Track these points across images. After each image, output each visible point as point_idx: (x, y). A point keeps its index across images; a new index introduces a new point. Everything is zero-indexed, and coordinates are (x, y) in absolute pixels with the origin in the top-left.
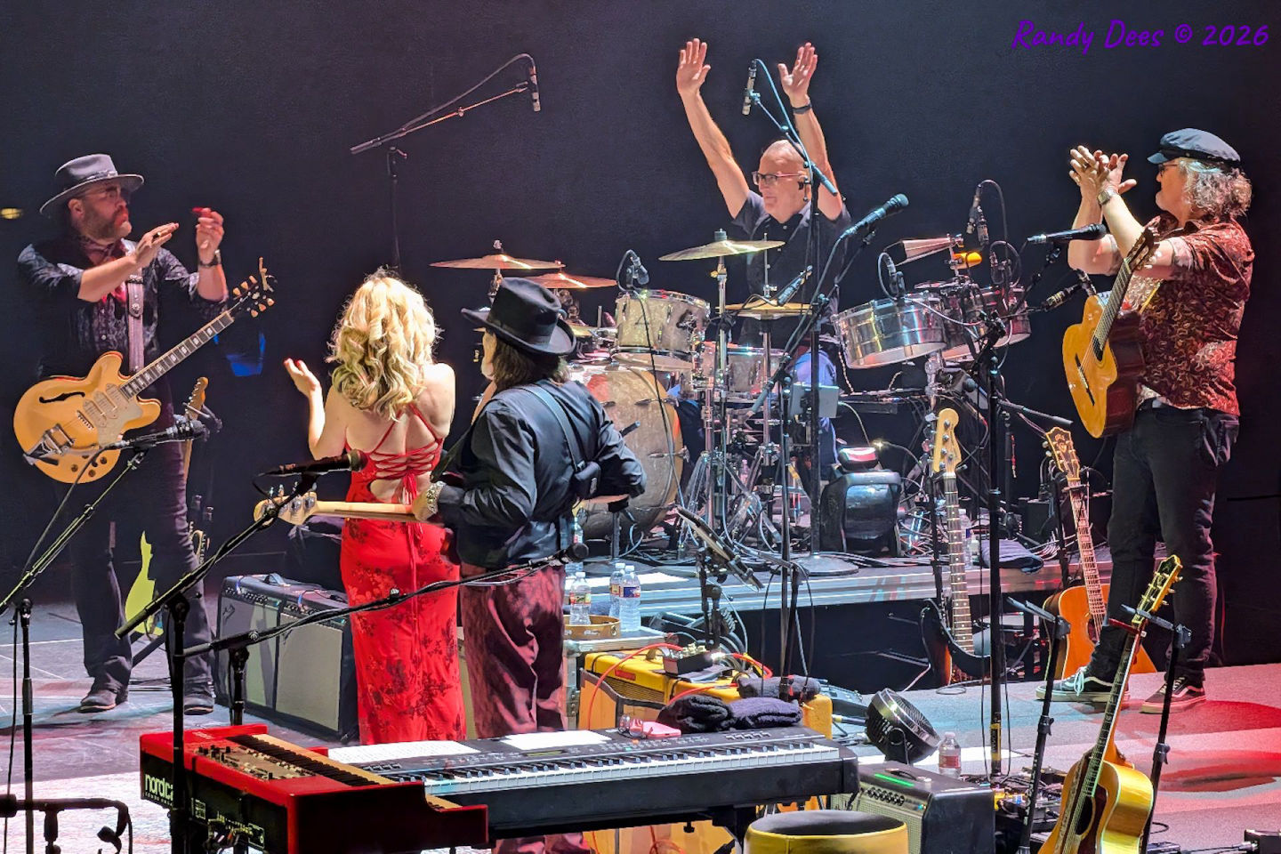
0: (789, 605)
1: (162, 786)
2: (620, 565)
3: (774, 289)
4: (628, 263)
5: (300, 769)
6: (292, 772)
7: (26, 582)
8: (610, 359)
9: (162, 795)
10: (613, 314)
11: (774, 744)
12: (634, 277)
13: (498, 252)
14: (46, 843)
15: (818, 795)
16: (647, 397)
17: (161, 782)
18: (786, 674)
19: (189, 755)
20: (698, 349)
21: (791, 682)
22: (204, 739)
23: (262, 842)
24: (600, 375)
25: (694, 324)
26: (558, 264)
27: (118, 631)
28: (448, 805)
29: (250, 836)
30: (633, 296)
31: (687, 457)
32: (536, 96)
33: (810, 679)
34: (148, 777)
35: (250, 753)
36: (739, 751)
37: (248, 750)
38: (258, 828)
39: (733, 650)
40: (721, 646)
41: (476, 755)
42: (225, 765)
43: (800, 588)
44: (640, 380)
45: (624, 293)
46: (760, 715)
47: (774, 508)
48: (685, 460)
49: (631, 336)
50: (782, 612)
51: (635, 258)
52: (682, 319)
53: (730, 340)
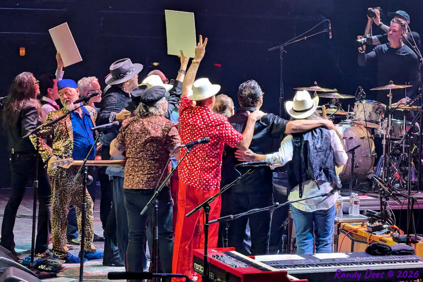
0: (410, 208)
1: (200, 268)
3: (408, 101)
4: (359, 91)
5: (246, 264)
6: (243, 265)
8: (352, 123)
9: (200, 270)
10: (353, 108)
11: (405, 260)
12: (361, 95)
13: (316, 85)
16: (363, 136)
17: (200, 266)
18: (409, 234)
19: (209, 258)
20: (382, 120)
21: (410, 237)
22: (214, 252)
24: (349, 128)
25: (381, 112)
26: (335, 90)
28: (295, 279)
30: (361, 102)
32: (330, 33)
34: (195, 264)
36: (393, 262)
37: (229, 257)
39: (391, 224)
40: (387, 222)
41: (304, 260)
42: (221, 262)
44: (362, 130)
45: (357, 101)
46: (401, 250)
48: (376, 158)
49: (359, 115)
50: (408, 210)
51: (362, 89)
52: (377, 110)
53: (393, 117)
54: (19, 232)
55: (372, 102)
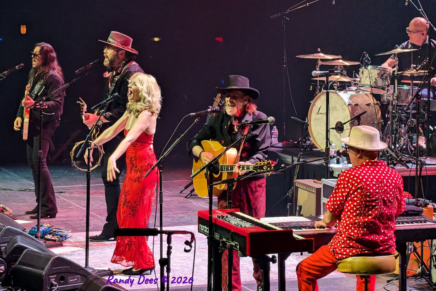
0: (418, 175)
1: (205, 228)
3: (415, 66)
4: (364, 56)
5: (251, 224)
6: (248, 225)
7: (161, 160)
8: (357, 89)
9: (205, 231)
10: (358, 74)
11: (413, 221)
12: (366, 61)
13: (319, 52)
14: (168, 245)
15: (428, 239)
16: (369, 102)
18: (417, 198)
19: (214, 218)
20: (388, 86)
21: (419, 201)
22: (219, 213)
23: (238, 248)
24: (354, 95)
25: (386, 77)
26: (340, 57)
27: (191, 176)
28: (301, 238)
29: (234, 246)
30: (366, 68)
31: (383, 123)
33: (426, 200)
34: (200, 225)
35: (234, 218)
36: (401, 223)
37: (234, 217)
38: (237, 243)
41: (310, 222)
42: (226, 222)
43: (423, 169)
44: (367, 96)
45: (362, 67)
46: (408, 211)
47: (413, 142)
49: (364, 81)
50: (416, 177)
51: (366, 55)
52: (382, 76)
54: (25, 204)
55: (378, 67)
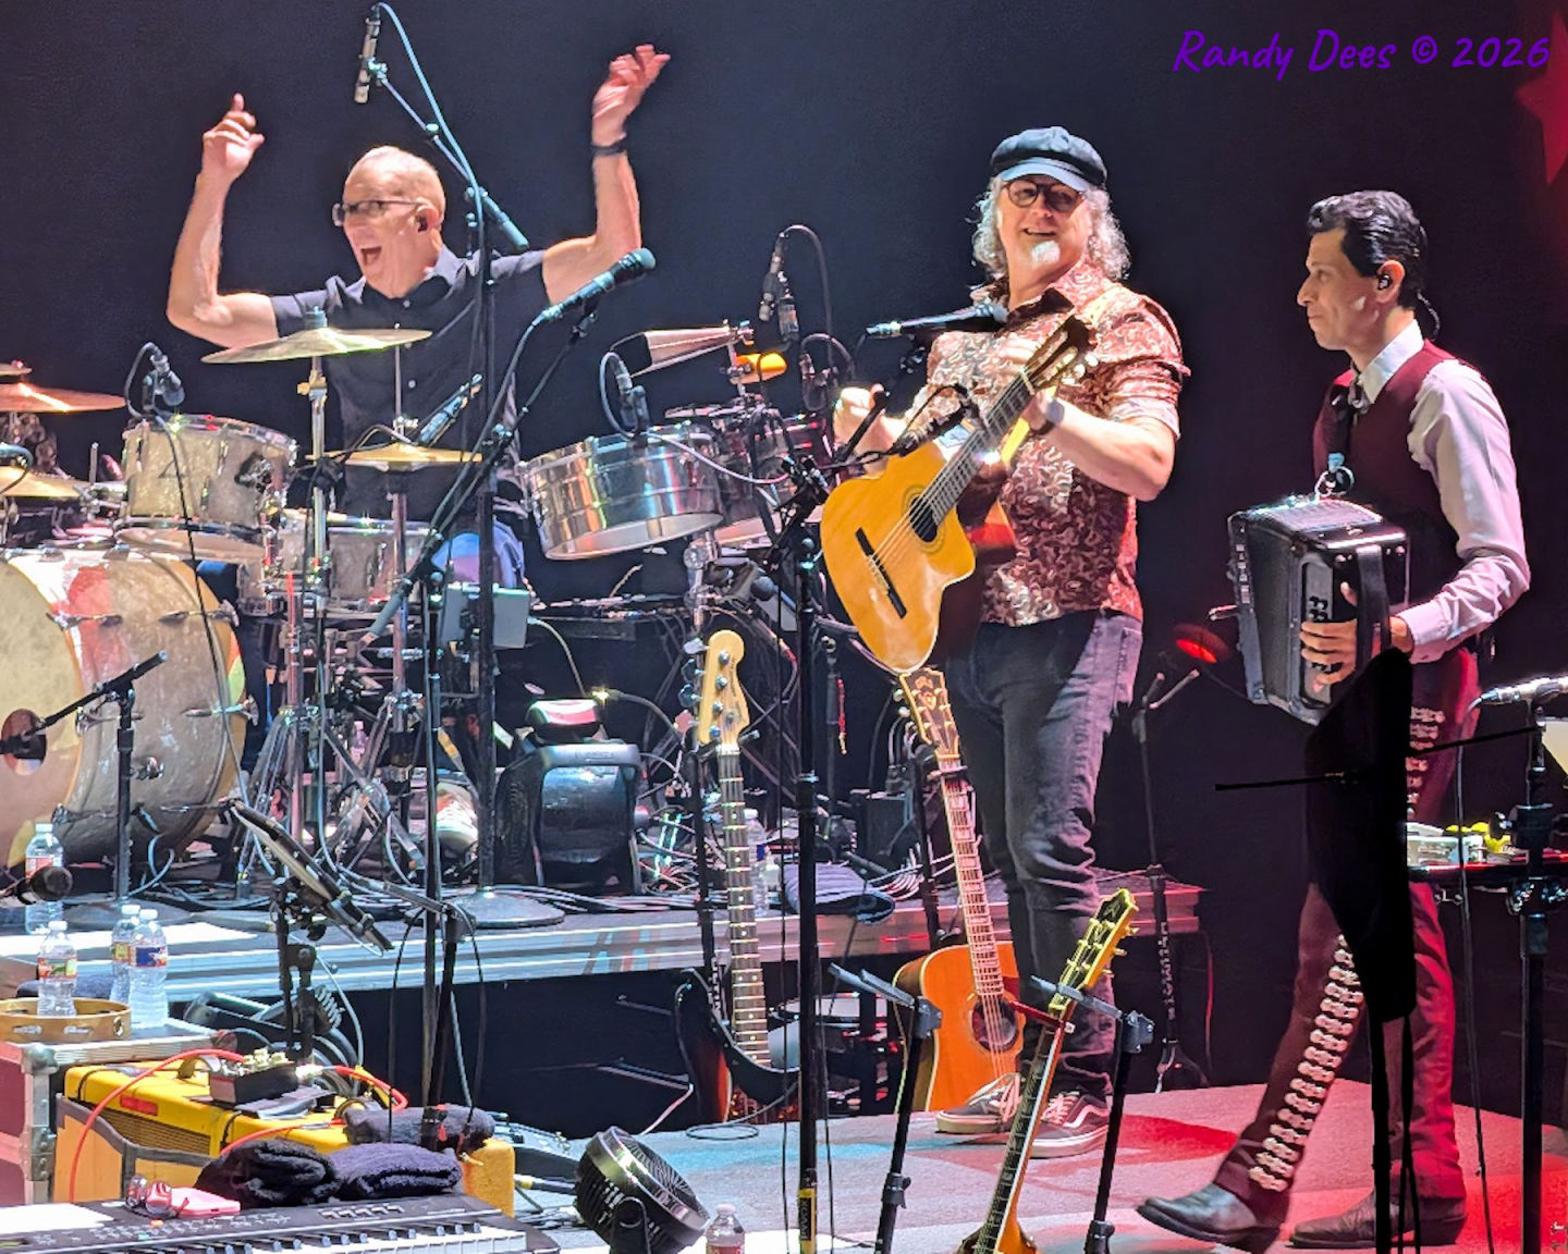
0: (440, 979)
2: (130, 908)
3: (412, 422)
4: (147, 367)
8: (112, 539)
10: (118, 459)
11: (408, 1224)
12: (158, 391)
16: (179, 608)
18: (432, 1102)
20: (275, 521)
21: (442, 1116)
24: (94, 569)
25: (267, 478)
26: (18, 368)
30: (155, 426)
33: (477, 1110)
36: (345, 1239)
39: (335, 1060)
40: (315, 1053)
43: (460, 949)
44: (168, 577)
45: (139, 421)
46: (385, 1174)
47: (412, 808)
48: (250, 722)
49: (152, 497)
51: (158, 357)
52: (245, 467)
53: (333, 505)
55: (219, 424)
